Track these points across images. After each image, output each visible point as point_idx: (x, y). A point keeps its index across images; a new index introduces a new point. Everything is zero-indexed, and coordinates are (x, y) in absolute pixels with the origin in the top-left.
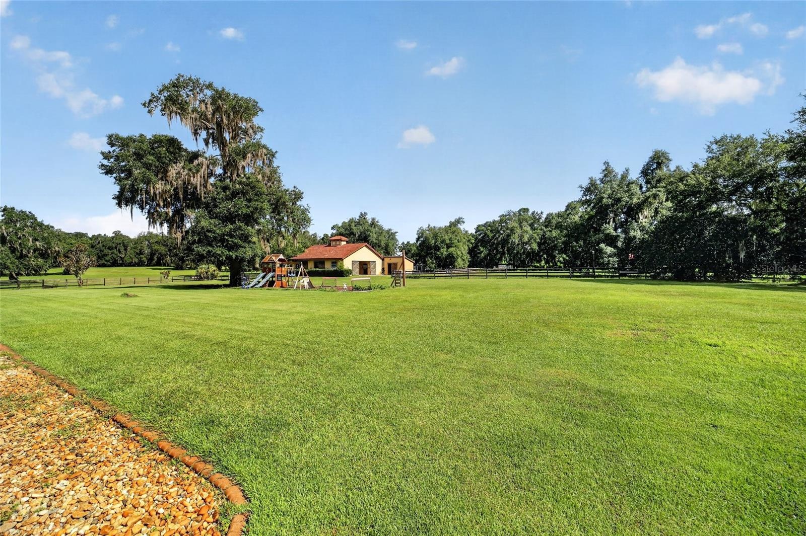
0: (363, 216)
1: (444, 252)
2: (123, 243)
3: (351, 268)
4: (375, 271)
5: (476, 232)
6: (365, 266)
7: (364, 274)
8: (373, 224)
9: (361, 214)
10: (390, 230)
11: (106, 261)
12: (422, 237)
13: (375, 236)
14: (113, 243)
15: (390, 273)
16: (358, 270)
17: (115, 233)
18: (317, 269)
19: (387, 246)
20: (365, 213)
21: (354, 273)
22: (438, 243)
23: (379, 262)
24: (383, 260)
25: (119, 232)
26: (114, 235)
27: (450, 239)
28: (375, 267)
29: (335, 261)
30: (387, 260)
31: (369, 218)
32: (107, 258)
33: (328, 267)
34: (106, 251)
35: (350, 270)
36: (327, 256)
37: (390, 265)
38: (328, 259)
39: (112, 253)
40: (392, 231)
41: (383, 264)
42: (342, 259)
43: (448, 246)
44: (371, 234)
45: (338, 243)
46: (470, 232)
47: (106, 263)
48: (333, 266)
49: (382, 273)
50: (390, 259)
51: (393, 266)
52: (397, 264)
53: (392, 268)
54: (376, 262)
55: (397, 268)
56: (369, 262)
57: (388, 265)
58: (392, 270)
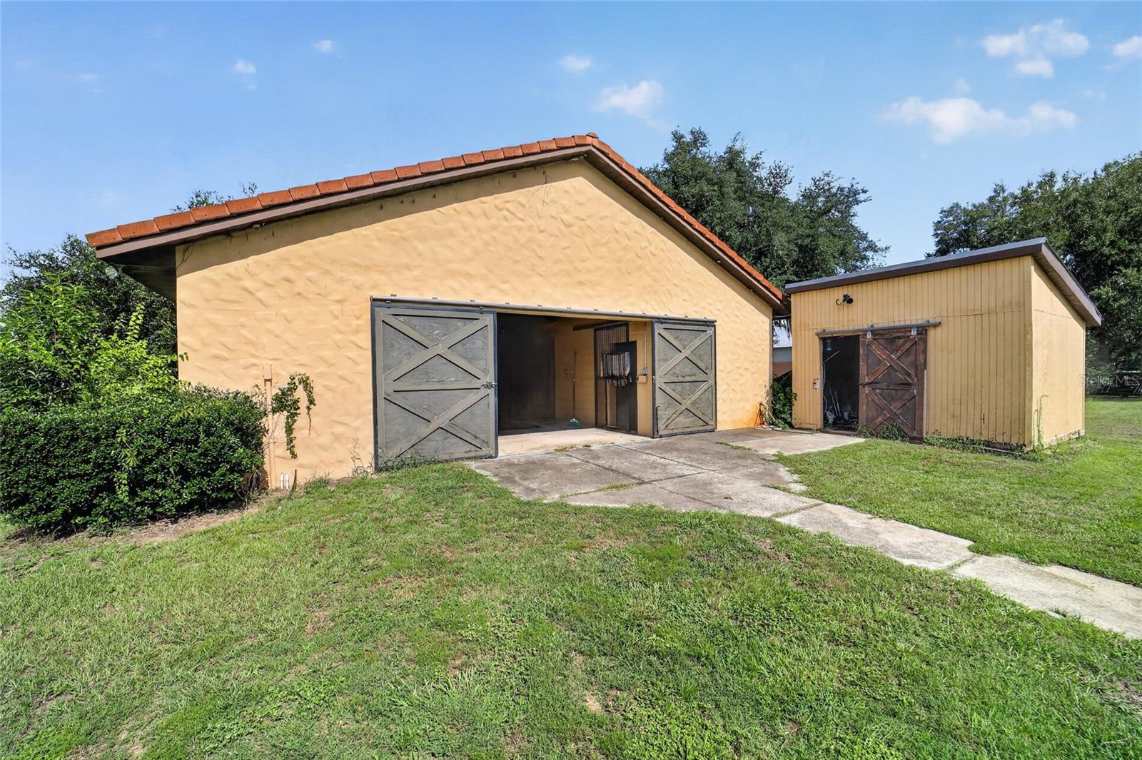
23: (742, 325)
24: (780, 309)
30: (820, 313)
37: (843, 353)
49: (775, 413)
50: (849, 300)
51: (878, 352)
52: (923, 330)
53: (864, 377)
54: (711, 324)
55: (920, 368)
56: (647, 324)
57: (825, 354)
58: (865, 392)
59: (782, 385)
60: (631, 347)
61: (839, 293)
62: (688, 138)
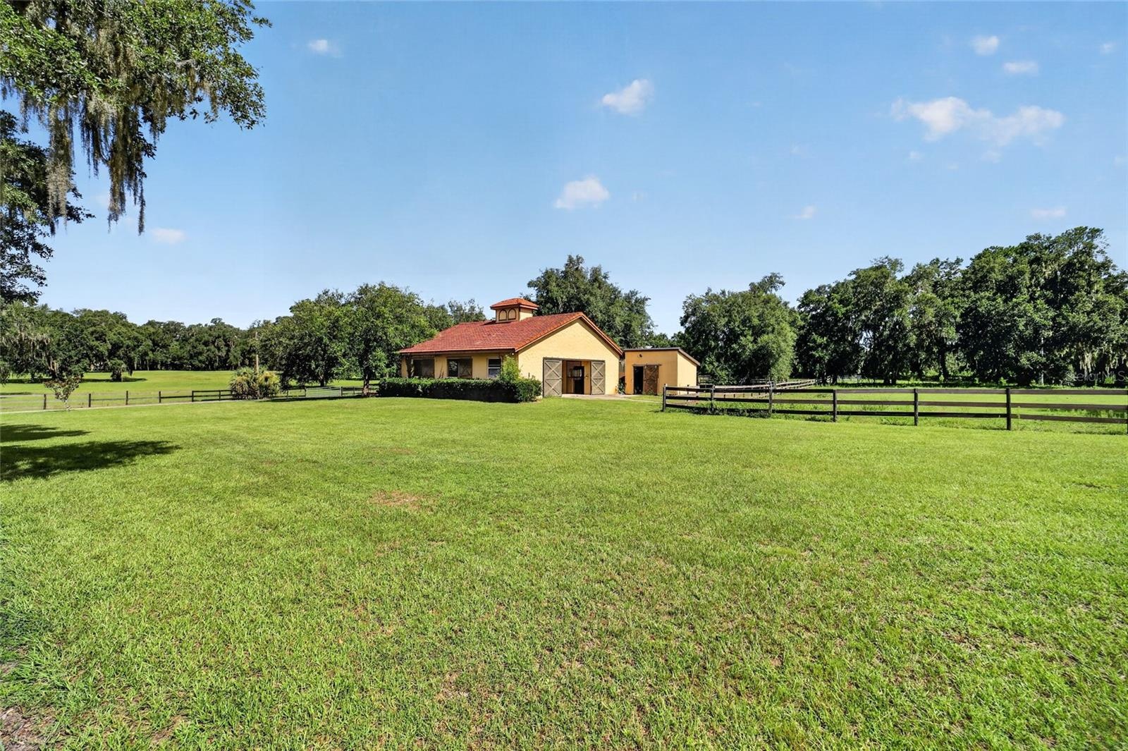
0: (573, 263)
1: (748, 344)
2: (224, 336)
3: (539, 378)
4: (604, 385)
5: (799, 307)
6: (577, 373)
7: (576, 392)
8: (597, 278)
9: (571, 259)
10: (633, 293)
11: (200, 361)
12: (694, 315)
13: (601, 305)
14: (210, 335)
15: (638, 389)
16: (557, 383)
17: (214, 321)
18: (454, 379)
19: (628, 328)
20: (578, 258)
21: (548, 390)
22: (736, 325)
23: (612, 362)
24: (622, 357)
25: (220, 319)
26: (213, 324)
27: (760, 317)
28: (602, 375)
29: (495, 359)
30: (633, 359)
31: (587, 266)
32: (200, 358)
33: (481, 373)
34: (201, 347)
35: (536, 384)
36: (478, 345)
37: (639, 371)
38: (480, 353)
39: (208, 351)
40: (638, 296)
41: (622, 369)
42: (513, 353)
43: (758, 332)
44: (592, 299)
45: (512, 314)
46: (790, 306)
47: (200, 365)
48: (491, 372)
49: (620, 389)
50: (641, 356)
51: (648, 372)
52: (658, 366)
53: (644, 378)
54: (604, 361)
55: (657, 376)
56: (589, 362)
57: (635, 371)
58: (644, 382)
59: (622, 380)
60: (583, 368)
61: (638, 353)
62: (575, 258)
